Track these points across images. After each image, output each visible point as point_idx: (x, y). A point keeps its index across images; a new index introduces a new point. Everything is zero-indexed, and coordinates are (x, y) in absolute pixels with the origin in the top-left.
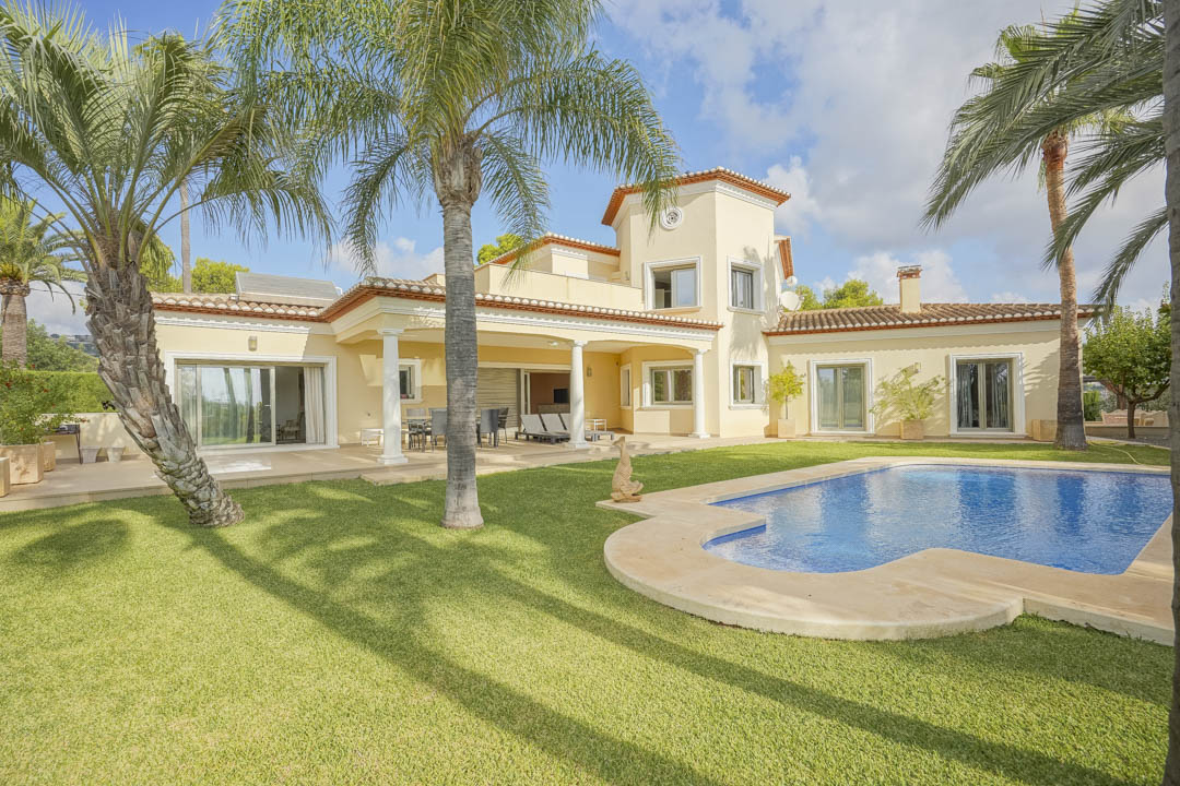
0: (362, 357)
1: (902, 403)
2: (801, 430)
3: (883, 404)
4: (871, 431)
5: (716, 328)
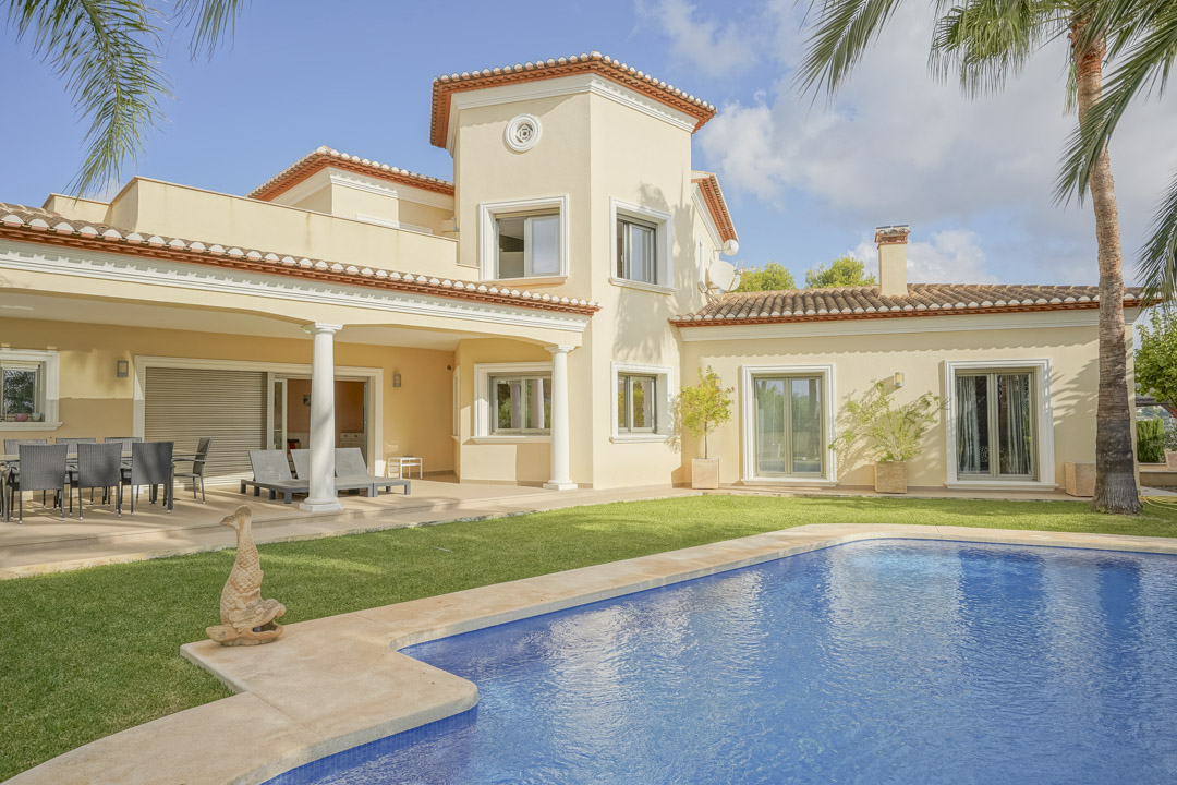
1: (876, 436)
2: (728, 476)
3: (849, 436)
4: (832, 478)
5: (588, 311)
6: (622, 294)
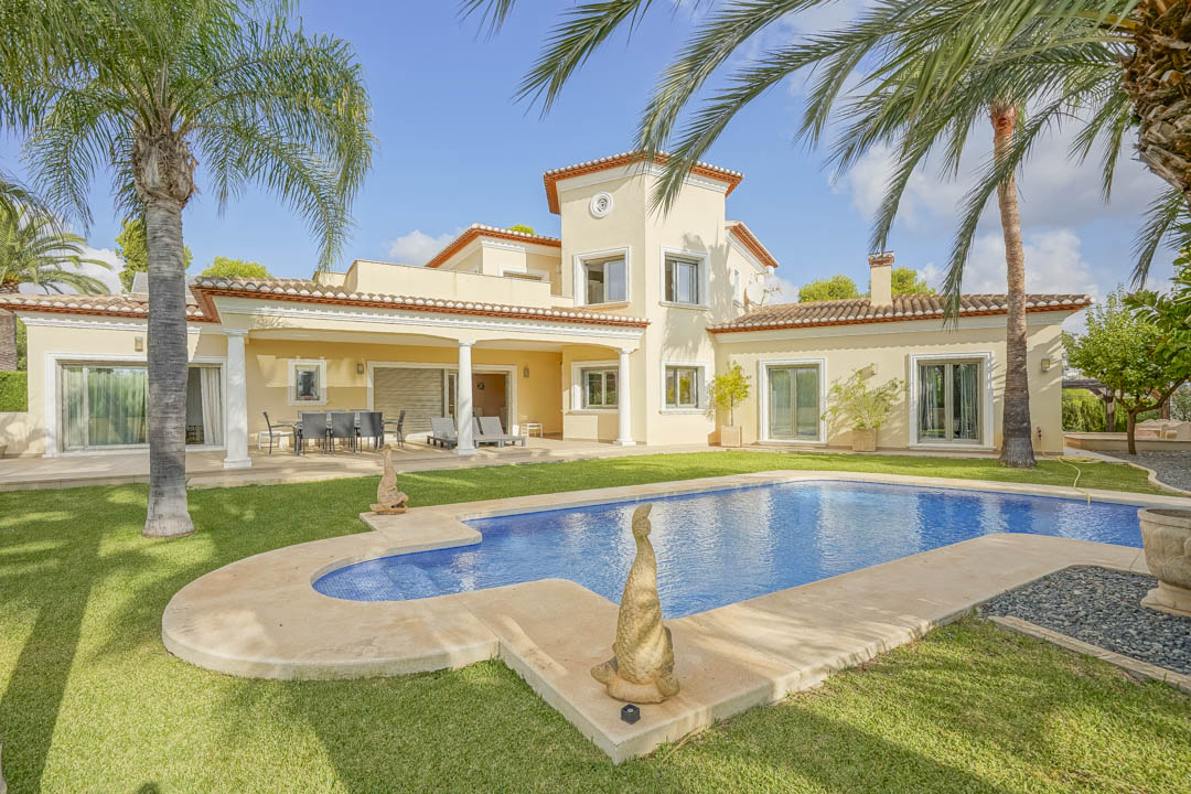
0: (259, 357)
1: (854, 410)
2: (749, 438)
3: (834, 410)
4: (823, 440)
5: (643, 325)
6: (668, 311)
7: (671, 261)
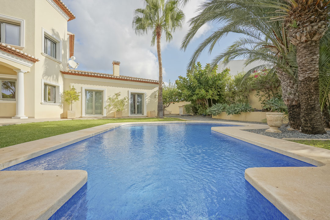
1: (115, 105)
3: (109, 105)
4: (105, 115)
5: (34, 61)
6: (46, 59)
7: (47, 38)
